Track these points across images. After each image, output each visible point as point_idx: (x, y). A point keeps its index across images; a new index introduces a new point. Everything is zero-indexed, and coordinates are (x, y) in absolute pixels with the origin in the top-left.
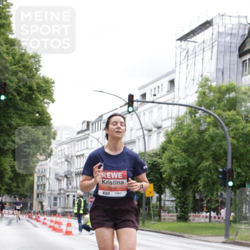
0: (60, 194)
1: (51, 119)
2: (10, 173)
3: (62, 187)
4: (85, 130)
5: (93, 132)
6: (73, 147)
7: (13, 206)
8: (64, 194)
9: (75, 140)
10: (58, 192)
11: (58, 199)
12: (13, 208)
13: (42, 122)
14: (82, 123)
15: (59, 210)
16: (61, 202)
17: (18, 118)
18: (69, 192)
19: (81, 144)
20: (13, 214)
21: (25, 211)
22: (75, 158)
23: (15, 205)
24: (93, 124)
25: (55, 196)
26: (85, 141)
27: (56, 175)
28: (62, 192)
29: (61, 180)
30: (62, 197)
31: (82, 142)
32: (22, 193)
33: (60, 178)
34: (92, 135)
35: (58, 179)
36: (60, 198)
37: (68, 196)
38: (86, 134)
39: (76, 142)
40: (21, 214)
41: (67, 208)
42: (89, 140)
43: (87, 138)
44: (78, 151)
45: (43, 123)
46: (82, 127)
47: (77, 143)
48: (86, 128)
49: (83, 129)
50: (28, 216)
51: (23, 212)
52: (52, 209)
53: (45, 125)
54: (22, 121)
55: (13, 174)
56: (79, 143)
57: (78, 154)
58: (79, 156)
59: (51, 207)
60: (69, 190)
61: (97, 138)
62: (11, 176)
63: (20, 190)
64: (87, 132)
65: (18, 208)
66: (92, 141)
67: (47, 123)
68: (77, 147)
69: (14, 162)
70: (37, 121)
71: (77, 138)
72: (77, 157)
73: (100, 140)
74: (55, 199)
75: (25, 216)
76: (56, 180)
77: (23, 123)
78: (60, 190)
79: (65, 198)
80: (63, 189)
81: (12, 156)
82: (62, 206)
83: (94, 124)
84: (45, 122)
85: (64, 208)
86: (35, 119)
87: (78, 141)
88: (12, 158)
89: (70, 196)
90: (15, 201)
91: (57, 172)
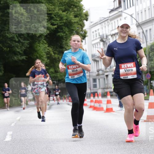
0: (98, 75)
1: (82, 1)
2: (46, 59)
3: (100, 68)
4: (117, 8)
5: (125, 9)
6: (107, 26)
7: (54, 93)
8: (103, 74)
9: (108, 20)
10: (97, 73)
11: (97, 80)
12: (53, 95)
13: (72, 5)
14: (114, 1)
15: (100, 91)
16: (100, 83)
17: (47, 3)
18: (107, 72)
19: (115, 22)
20: (53, 100)
21: (66, 96)
22: (110, 37)
23: (55, 91)
24: (124, 1)
25: (95, 78)
26: (119, 19)
27: (93, 56)
28: (101, 72)
29: (98, 61)
30: (101, 78)
31: (116, 20)
32: (60, 78)
33: (97, 59)
34: (125, 11)
35: (95, 61)
36: (99, 79)
37: (107, 76)
38: (120, 12)
39: (109, 21)
40: (61, 98)
41: (107, 88)
42: (123, 18)
43: (120, 16)
44: (112, 30)
45: (74, 5)
46: (114, 6)
47: (111, 22)
48: (118, 6)
49: (116, 7)
50: (68, 101)
51: (63, 97)
52: (92, 91)
53: (76, 7)
54: (51, 6)
55: (49, 61)
56: (113, 22)
57: (113, 32)
58: (114, 35)
59: (90, 89)
60: (108, 70)
61: (130, 14)
62: (46, 63)
63: (58, 75)
64: (120, 10)
65: (57, 93)
66: (125, 18)
67: (77, 5)
68: (110, 26)
69: (48, 48)
70: (67, 4)
71: (110, 17)
72: (112, 36)
73: (134, 16)
74: (95, 80)
75: (65, 101)
76: (93, 62)
77: (53, 7)
78: (98, 71)
79: (105, 79)
80: (101, 70)
81: (46, 42)
82: (102, 86)
83: (126, 1)
84: (76, 4)
85: (104, 89)
86: (65, 2)
87: (111, 20)
88: (46, 44)
89: (109, 76)
90: (54, 87)
91: (93, 53)
